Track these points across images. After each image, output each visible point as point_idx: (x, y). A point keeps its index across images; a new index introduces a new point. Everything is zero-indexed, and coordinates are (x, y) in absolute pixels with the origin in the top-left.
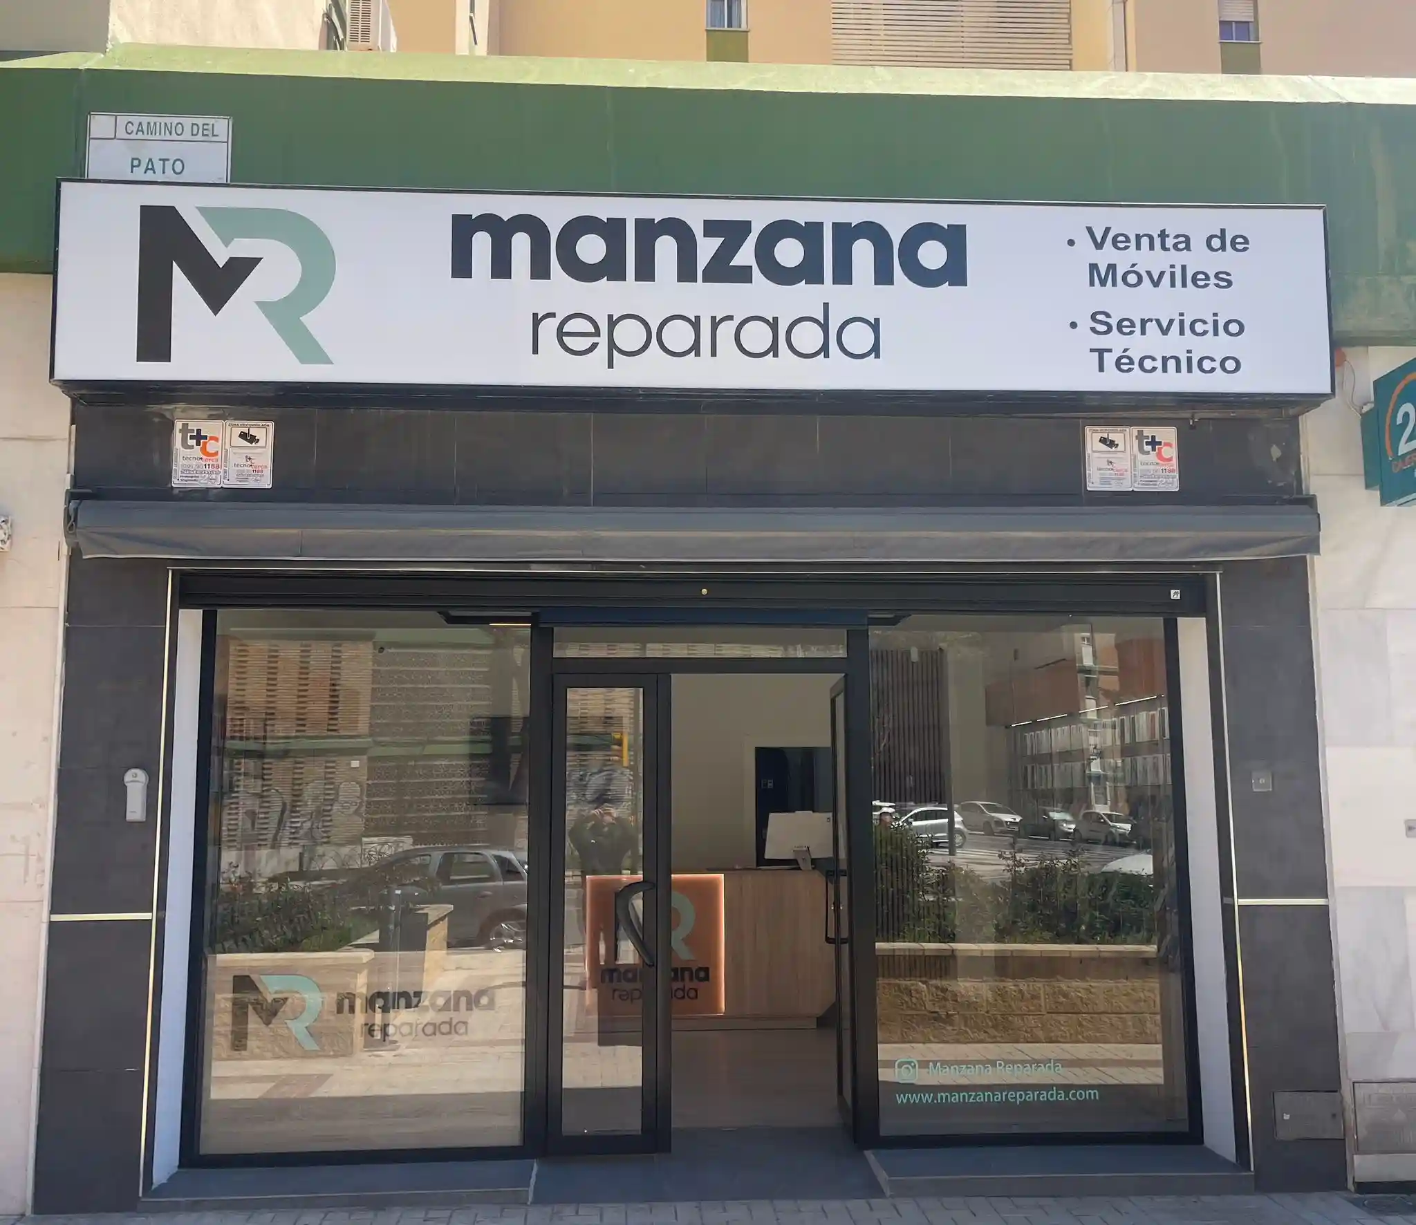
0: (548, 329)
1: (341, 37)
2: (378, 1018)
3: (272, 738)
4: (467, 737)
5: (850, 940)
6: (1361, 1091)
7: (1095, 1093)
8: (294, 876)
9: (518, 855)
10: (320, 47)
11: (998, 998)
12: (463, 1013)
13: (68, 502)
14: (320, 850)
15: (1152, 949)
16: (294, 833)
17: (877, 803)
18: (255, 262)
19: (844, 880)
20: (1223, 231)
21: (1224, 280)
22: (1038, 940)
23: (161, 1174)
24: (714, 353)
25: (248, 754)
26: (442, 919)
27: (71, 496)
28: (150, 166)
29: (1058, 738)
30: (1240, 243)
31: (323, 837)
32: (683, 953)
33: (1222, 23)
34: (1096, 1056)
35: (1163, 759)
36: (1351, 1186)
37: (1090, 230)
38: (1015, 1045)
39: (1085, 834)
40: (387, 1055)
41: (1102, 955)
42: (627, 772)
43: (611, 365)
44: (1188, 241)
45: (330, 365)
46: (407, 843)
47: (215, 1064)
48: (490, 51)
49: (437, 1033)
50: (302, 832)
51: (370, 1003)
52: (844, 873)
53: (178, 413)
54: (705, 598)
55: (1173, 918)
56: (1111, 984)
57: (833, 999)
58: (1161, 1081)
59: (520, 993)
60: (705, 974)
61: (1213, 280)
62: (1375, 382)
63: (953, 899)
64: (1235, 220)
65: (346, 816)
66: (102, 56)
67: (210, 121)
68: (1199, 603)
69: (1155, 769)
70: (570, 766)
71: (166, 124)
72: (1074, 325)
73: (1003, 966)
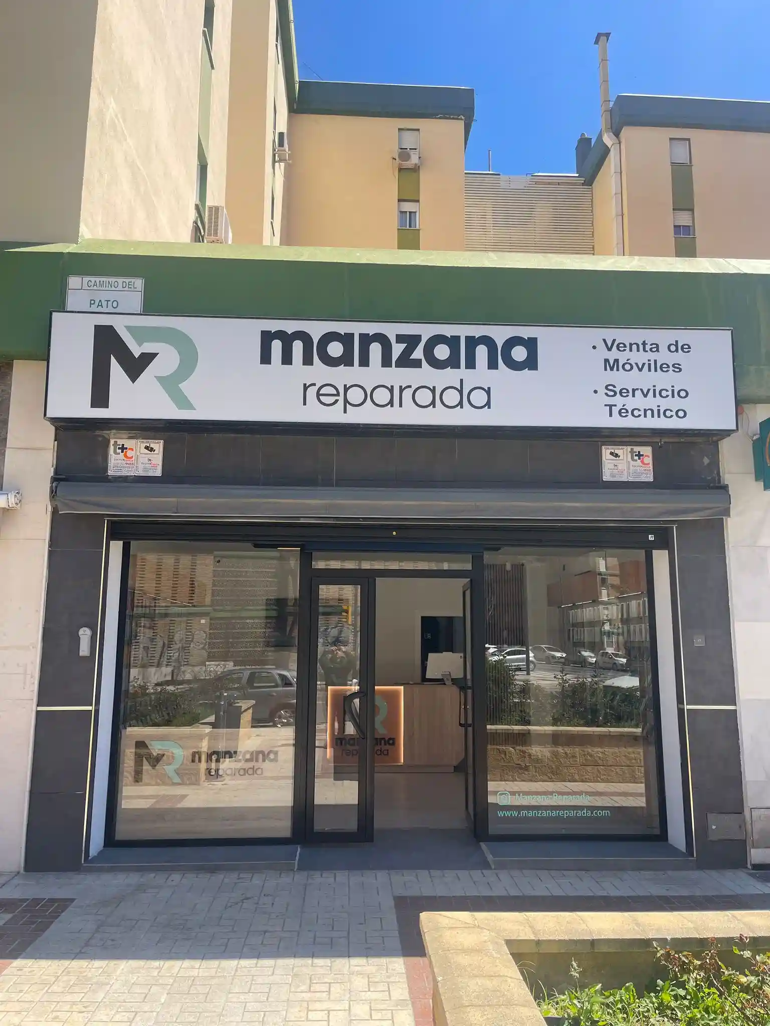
0: (312, 392)
1: (203, 234)
2: (213, 765)
3: (159, 606)
4: (264, 607)
5: (473, 725)
6: (755, 813)
7: (608, 812)
8: (168, 683)
9: (291, 674)
10: (191, 241)
11: (554, 756)
12: (260, 764)
13: (52, 483)
14: (183, 668)
15: (639, 730)
16: (169, 659)
17: (487, 646)
18: (154, 355)
19: (469, 692)
20: (677, 342)
21: (677, 368)
22: (576, 724)
23: (94, 850)
24: (401, 406)
25: (144, 616)
26: (249, 708)
27: (54, 479)
28: (100, 304)
29: (587, 614)
30: (686, 348)
31: (184, 661)
32: (381, 731)
33: (675, 226)
34: (609, 790)
35: (645, 627)
36: (749, 866)
37: (604, 340)
38: (563, 783)
39: (601, 664)
40: (218, 784)
41: (611, 734)
42: (351, 627)
43: (345, 411)
44: (657, 345)
45: (195, 411)
46: (230, 665)
47: (124, 788)
48: (282, 243)
49: (246, 774)
50: (173, 658)
51: (209, 757)
52: (469, 688)
53: (112, 436)
54: (394, 537)
55: (651, 715)
56: (616, 750)
57: (463, 756)
58: (644, 805)
59: (291, 751)
60: (392, 741)
61: (671, 368)
62: (760, 424)
63: (529, 701)
64: (683, 336)
65: (197, 651)
66: (75, 245)
67: (133, 280)
68: (664, 542)
69: (640, 633)
70: (321, 624)
71: (109, 282)
72: (596, 392)
73: (556, 739)
